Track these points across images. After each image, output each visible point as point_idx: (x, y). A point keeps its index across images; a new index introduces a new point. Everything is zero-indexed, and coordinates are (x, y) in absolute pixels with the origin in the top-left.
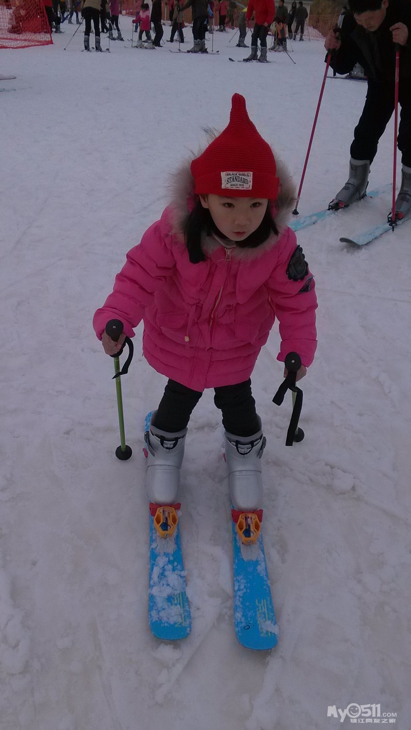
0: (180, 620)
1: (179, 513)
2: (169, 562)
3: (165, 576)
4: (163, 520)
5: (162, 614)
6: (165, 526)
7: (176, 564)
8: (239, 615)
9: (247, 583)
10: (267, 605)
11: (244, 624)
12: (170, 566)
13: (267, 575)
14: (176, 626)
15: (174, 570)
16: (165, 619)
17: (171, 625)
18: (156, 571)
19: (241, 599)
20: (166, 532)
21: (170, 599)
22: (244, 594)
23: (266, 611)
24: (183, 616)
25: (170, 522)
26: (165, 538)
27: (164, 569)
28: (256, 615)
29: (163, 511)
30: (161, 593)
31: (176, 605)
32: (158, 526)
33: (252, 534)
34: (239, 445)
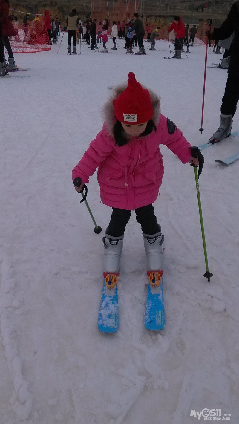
0: (113, 325)
1: (118, 278)
2: (111, 300)
3: (108, 306)
4: (110, 280)
5: (104, 322)
6: (110, 283)
7: (114, 301)
8: (147, 317)
9: (153, 303)
10: (161, 312)
11: (149, 321)
12: (111, 302)
13: (163, 300)
14: (111, 328)
15: (113, 303)
16: (106, 324)
17: (108, 327)
18: (104, 303)
19: (149, 311)
20: (110, 286)
21: (109, 316)
22: (150, 308)
23: (161, 316)
24: (115, 324)
25: (113, 281)
26: (110, 289)
27: (108, 303)
28: (155, 317)
29: (110, 276)
30: (105, 313)
31: (112, 319)
32: (106, 283)
33: (156, 282)
34: (149, 239)
